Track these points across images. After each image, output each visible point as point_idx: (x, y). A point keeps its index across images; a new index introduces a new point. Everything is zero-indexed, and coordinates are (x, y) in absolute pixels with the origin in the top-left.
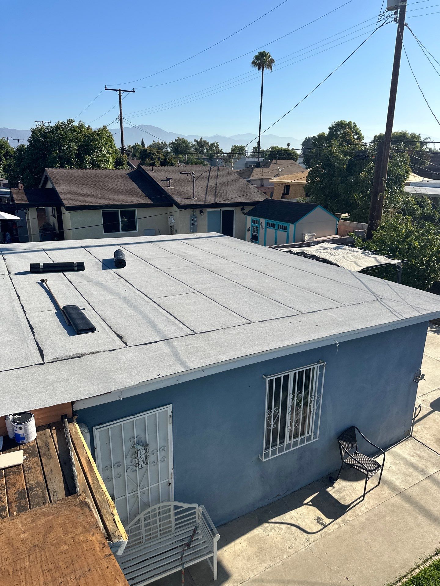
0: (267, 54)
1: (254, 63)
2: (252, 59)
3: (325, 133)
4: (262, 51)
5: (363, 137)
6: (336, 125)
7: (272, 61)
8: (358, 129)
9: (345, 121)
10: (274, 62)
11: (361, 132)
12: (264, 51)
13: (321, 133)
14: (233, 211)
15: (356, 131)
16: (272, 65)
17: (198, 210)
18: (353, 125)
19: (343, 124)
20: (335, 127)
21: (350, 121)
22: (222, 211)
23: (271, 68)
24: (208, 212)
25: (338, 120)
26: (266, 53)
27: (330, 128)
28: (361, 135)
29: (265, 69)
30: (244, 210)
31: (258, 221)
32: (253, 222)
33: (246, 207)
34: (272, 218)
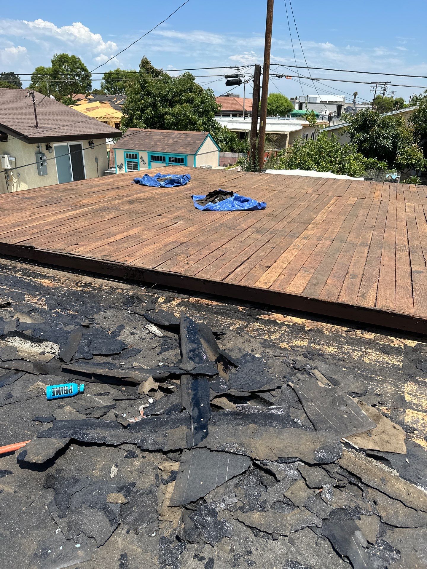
5: (91, 74)
6: (59, 58)
8: (83, 65)
9: (67, 55)
11: (87, 68)
14: (80, 145)
15: (82, 67)
17: (45, 144)
18: (77, 60)
22: (70, 146)
24: (56, 147)
25: (60, 53)
30: (93, 144)
31: (136, 155)
32: (128, 156)
33: (94, 141)
34: (159, 149)
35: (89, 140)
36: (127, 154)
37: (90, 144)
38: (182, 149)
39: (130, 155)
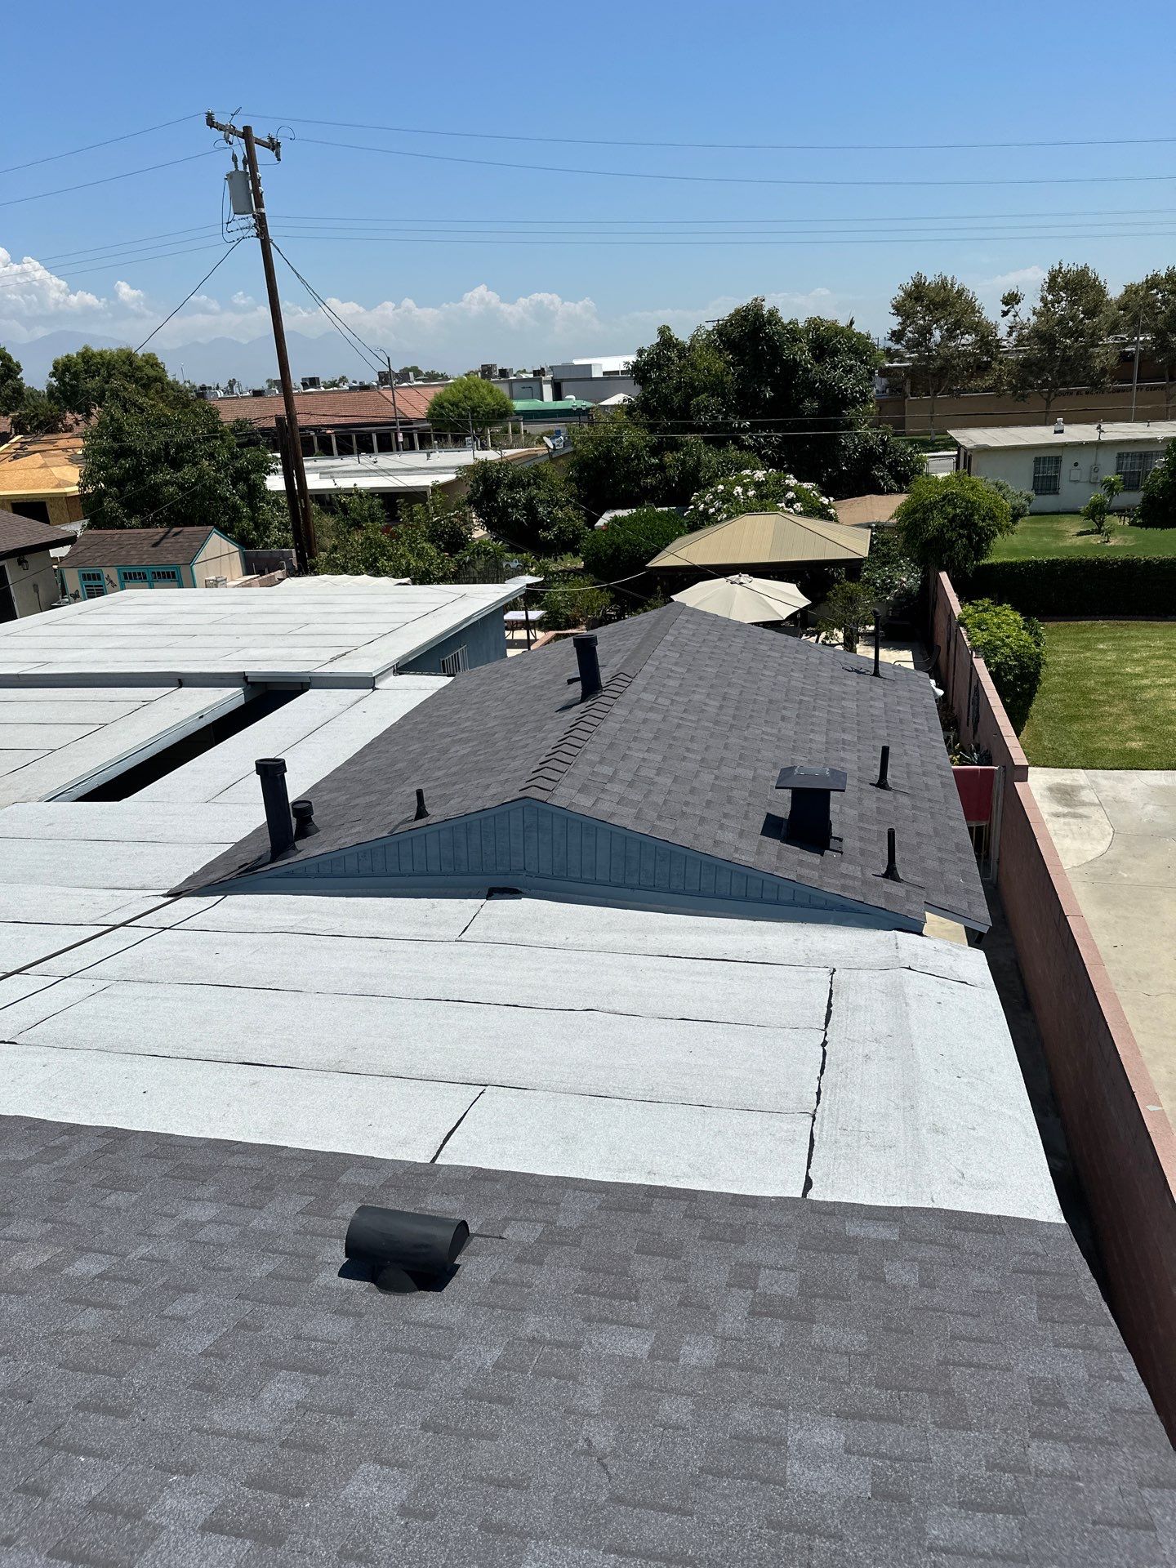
30: (27, 563)
31: (98, 575)
32: (86, 577)
33: (27, 558)
34: (134, 562)
35: (17, 559)
36: (84, 575)
37: (20, 563)
38: (170, 558)
39: (88, 575)
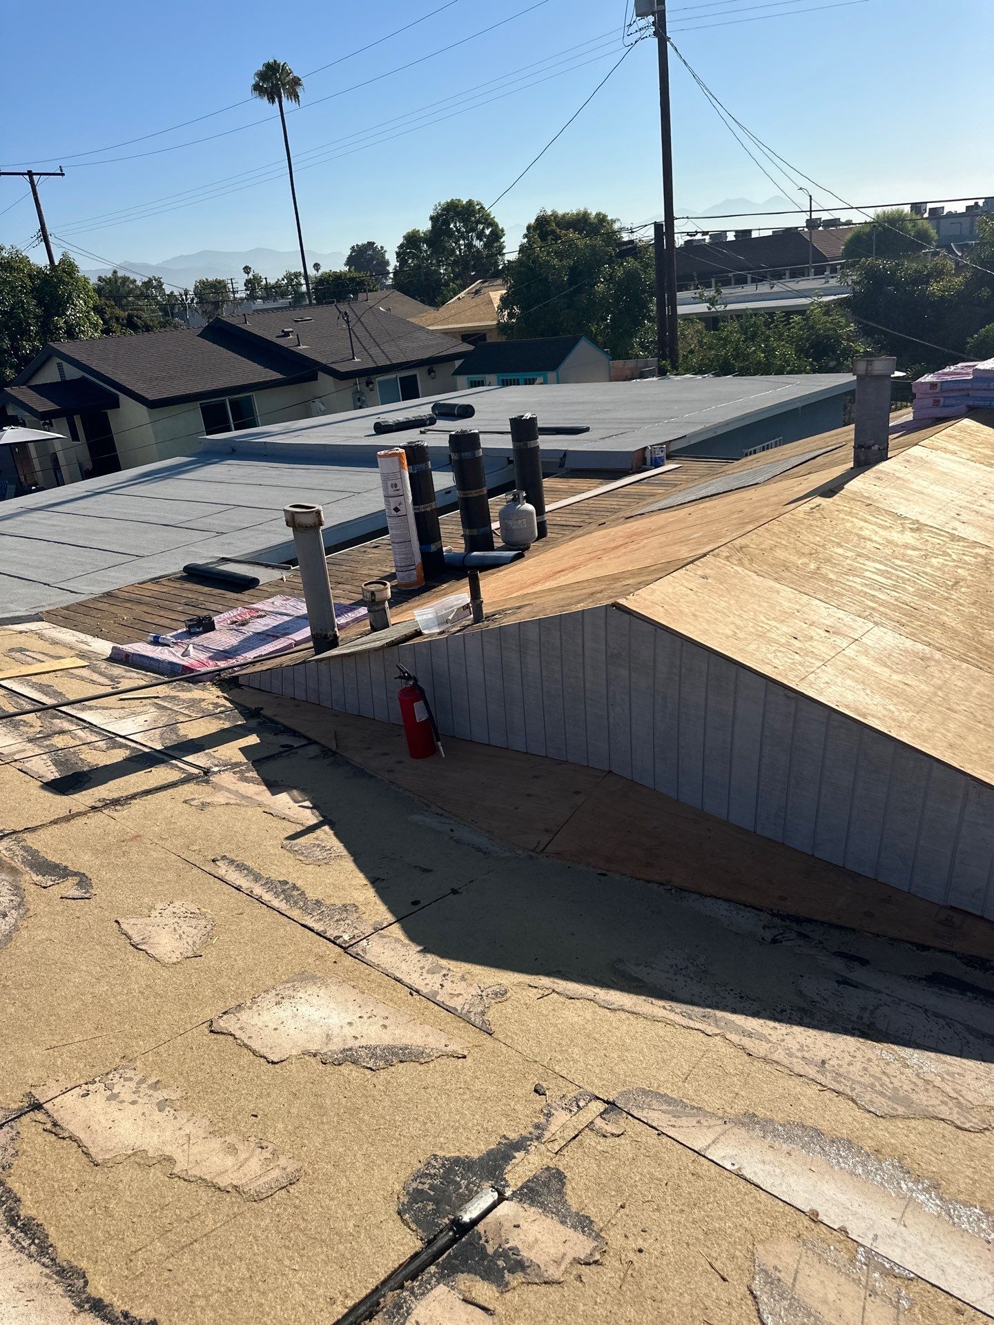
0: (283, 66)
1: (256, 87)
2: (253, 80)
3: (418, 231)
4: (271, 61)
5: (502, 230)
6: (443, 209)
7: (296, 82)
8: (489, 215)
9: (459, 200)
10: (300, 85)
11: (496, 220)
12: (275, 61)
13: (410, 230)
14: (416, 375)
15: (486, 220)
16: (299, 90)
17: (364, 379)
18: (477, 207)
19: (457, 206)
20: (442, 215)
21: (470, 200)
22: (400, 378)
23: (297, 97)
24: (380, 383)
25: (445, 199)
26: (279, 65)
27: (432, 218)
28: (497, 226)
29: (284, 99)
30: (434, 371)
31: (482, 381)
32: (473, 384)
33: (435, 367)
35: (427, 367)
36: (471, 382)
37: (430, 372)
38: (541, 365)
39: (475, 381)
